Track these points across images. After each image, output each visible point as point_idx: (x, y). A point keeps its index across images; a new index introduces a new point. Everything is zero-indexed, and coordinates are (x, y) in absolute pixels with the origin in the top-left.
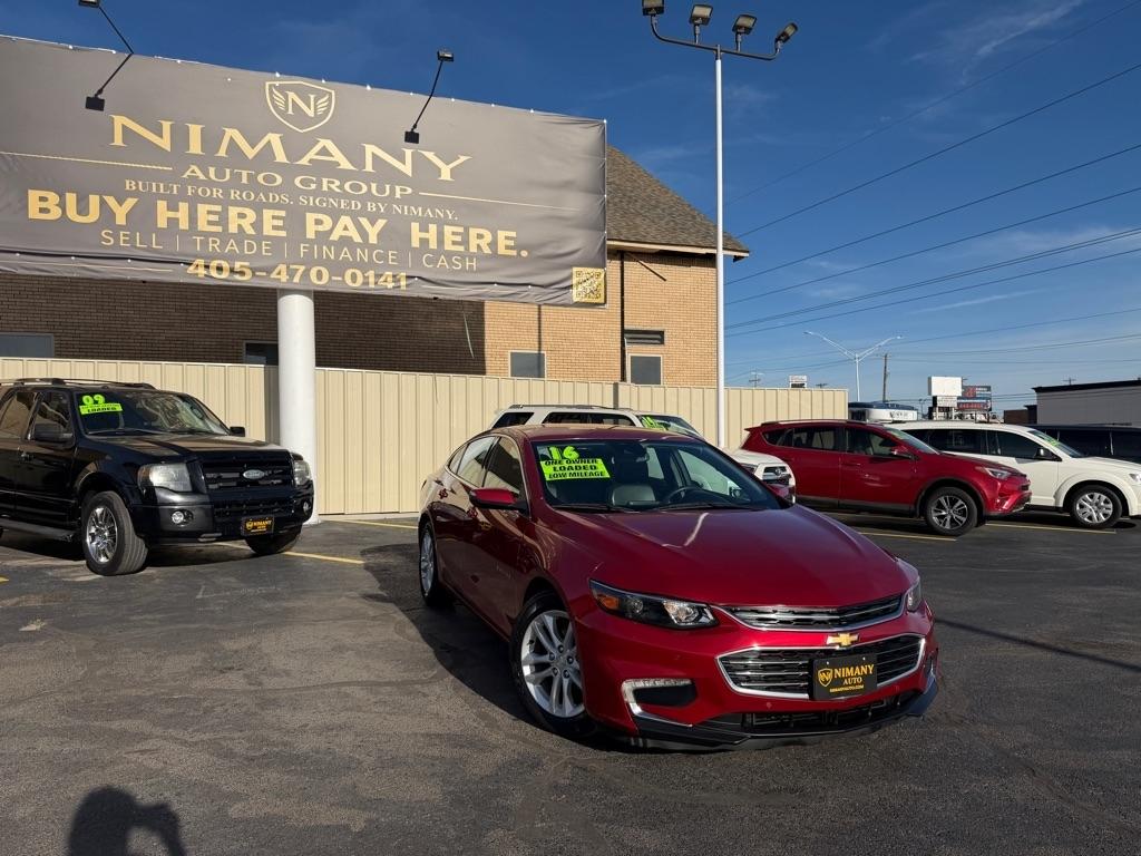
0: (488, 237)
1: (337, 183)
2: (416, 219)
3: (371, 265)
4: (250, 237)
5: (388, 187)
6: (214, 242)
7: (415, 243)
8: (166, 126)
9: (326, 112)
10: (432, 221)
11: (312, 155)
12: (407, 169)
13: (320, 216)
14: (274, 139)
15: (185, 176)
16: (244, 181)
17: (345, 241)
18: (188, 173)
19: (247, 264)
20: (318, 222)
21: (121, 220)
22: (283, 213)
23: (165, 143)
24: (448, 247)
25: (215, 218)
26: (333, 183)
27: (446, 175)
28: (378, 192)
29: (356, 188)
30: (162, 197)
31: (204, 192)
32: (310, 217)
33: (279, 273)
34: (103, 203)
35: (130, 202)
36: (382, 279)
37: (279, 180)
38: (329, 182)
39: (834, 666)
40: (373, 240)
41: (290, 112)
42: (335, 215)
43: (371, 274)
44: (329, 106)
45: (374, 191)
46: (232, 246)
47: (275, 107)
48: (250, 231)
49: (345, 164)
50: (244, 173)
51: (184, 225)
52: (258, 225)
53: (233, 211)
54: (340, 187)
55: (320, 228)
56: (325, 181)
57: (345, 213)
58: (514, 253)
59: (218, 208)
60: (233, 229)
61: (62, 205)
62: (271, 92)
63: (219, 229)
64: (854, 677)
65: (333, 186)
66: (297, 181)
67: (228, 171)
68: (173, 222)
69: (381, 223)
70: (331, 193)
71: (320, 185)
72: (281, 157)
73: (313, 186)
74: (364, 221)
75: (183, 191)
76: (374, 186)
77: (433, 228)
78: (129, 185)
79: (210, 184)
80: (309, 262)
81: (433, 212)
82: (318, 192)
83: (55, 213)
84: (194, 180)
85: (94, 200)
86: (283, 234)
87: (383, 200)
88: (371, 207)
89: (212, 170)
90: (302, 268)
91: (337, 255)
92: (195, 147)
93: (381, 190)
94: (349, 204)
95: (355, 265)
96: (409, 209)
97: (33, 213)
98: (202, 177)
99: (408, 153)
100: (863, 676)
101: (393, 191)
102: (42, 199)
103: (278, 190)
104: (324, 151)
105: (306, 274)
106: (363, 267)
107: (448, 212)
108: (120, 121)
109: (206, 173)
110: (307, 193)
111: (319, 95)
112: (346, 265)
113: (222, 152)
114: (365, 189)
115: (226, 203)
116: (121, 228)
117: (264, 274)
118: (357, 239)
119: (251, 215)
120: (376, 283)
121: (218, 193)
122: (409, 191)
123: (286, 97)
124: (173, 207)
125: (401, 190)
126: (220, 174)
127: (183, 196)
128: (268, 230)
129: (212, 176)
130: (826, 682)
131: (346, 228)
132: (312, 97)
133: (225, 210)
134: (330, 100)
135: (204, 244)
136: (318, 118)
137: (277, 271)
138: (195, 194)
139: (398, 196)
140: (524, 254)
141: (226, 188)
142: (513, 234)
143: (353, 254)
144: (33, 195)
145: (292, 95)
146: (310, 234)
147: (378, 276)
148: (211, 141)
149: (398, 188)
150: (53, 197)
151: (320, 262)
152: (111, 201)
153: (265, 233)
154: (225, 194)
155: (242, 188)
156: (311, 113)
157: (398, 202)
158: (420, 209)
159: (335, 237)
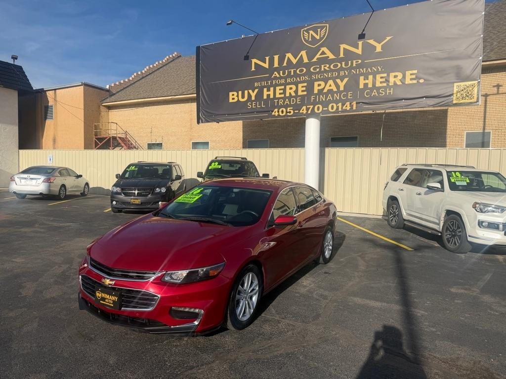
0: (400, 76)
1: (328, 66)
2: (362, 74)
3: (340, 100)
4: (294, 97)
5: (350, 62)
6: (281, 101)
7: (361, 86)
8: (267, 58)
9: (324, 36)
10: (370, 74)
11: (318, 56)
12: (359, 51)
13: (320, 82)
14: (303, 53)
15: (273, 77)
16: (292, 74)
17: (330, 91)
18: (274, 75)
19: (292, 108)
20: (319, 85)
21: (253, 98)
22: (305, 84)
23: (266, 66)
24: (378, 84)
25: (282, 91)
26: (326, 66)
27: (379, 48)
28: (345, 66)
29: (336, 66)
30: (265, 87)
31: (278, 82)
32: (316, 84)
33: (303, 110)
34: (249, 93)
35: (256, 91)
36: (346, 105)
37: (305, 70)
38: (324, 66)
39: (102, 292)
40: (342, 88)
41: (310, 40)
42: (326, 81)
43: (340, 105)
44: (326, 32)
45: (343, 66)
46: (287, 102)
47: (304, 39)
48: (293, 94)
49: (331, 56)
50: (292, 70)
51: (272, 96)
52: (296, 92)
53: (288, 87)
54: (329, 67)
55: (320, 88)
56: (323, 66)
57: (330, 79)
58: (415, 82)
59: (283, 87)
60: (288, 95)
61: (238, 96)
62: (303, 33)
63: (283, 96)
64: (110, 300)
65: (326, 68)
66: (312, 69)
67: (287, 71)
68: (268, 96)
69: (346, 80)
70: (325, 71)
71: (320, 68)
72: (306, 60)
73: (318, 70)
74: (338, 81)
75: (272, 83)
76: (343, 63)
77: (371, 77)
78: (256, 84)
79: (281, 78)
80: (315, 103)
81: (371, 69)
82: (320, 72)
83: (236, 100)
84: (276, 78)
85: (246, 92)
86: (305, 93)
87: (346, 69)
88: (342, 73)
89: (281, 72)
90: (312, 107)
91: (326, 99)
92: (276, 65)
93: (346, 64)
94: (333, 74)
95: (333, 101)
96: (359, 71)
97: (231, 101)
98: (278, 76)
99: (360, 43)
100: (113, 301)
101: (352, 63)
102: (233, 95)
103: (304, 75)
104: (323, 53)
105: (313, 108)
106: (337, 102)
107: (379, 67)
108: (254, 61)
109: (279, 74)
110: (315, 73)
111: (322, 28)
112: (330, 102)
113: (285, 64)
114: (339, 65)
115: (285, 84)
116: (254, 101)
117: (298, 111)
118: (335, 89)
119: (294, 87)
120: (342, 108)
121: (283, 81)
122: (360, 61)
123: (309, 33)
124: (269, 90)
125: (356, 62)
126: (284, 73)
127: (272, 85)
128: (300, 93)
129: (281, 75)
130: (99, 297)
131: (330, 86)
132: (319, 30)
133: (285, 88)
134: (326, 29)
135: (278, 102)
136: (321, 39)
137: (302, 109)
138: (276, 83)
139: (354, 65)
140: (422, 81)
141: (286, 78)
142: (415, 72)
143: (333, 97)
144: (231, 94)
145: (311, 32)
146: (316, 91)
147: (343, 105)
148: (281, 61)
149: (354, 61)
150: (235, 93)
151: (319, 103)
152: (250, 91)
153: (299, 94)
154: (286, 81)
155: (292, 77)
156: (318, 37)
157: (355, 68)
158: (365, 69)
159: (325, 91)
